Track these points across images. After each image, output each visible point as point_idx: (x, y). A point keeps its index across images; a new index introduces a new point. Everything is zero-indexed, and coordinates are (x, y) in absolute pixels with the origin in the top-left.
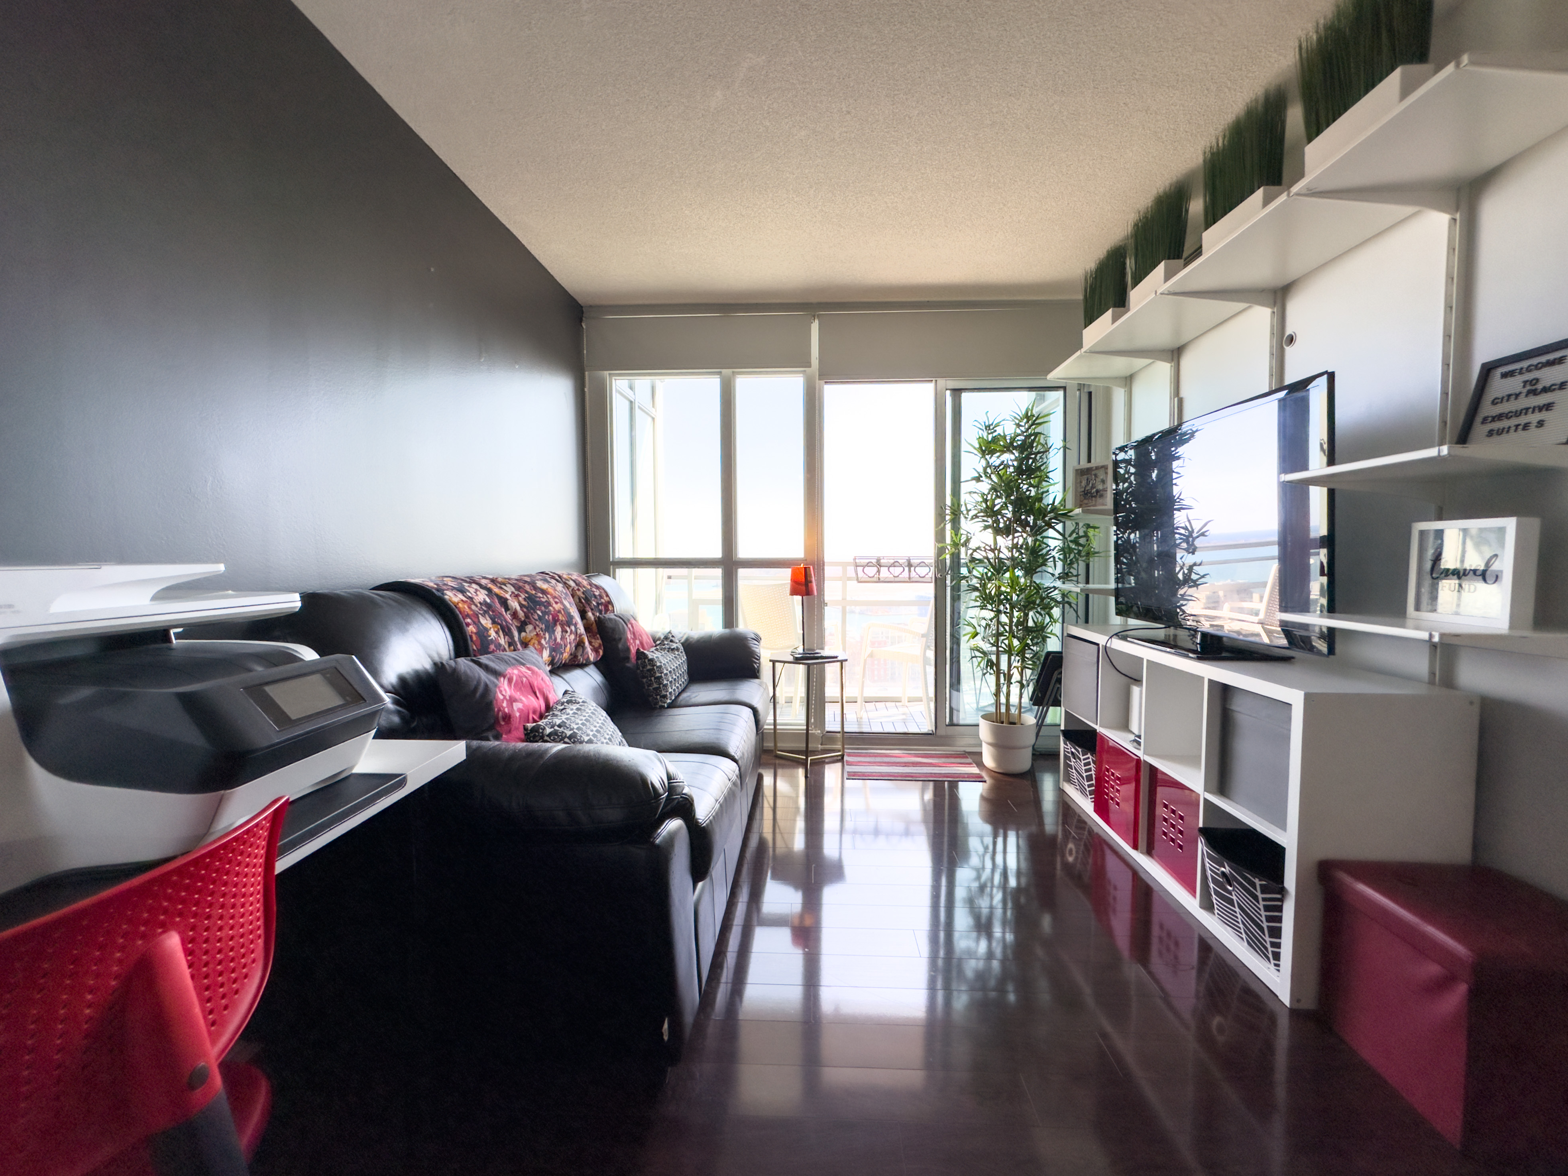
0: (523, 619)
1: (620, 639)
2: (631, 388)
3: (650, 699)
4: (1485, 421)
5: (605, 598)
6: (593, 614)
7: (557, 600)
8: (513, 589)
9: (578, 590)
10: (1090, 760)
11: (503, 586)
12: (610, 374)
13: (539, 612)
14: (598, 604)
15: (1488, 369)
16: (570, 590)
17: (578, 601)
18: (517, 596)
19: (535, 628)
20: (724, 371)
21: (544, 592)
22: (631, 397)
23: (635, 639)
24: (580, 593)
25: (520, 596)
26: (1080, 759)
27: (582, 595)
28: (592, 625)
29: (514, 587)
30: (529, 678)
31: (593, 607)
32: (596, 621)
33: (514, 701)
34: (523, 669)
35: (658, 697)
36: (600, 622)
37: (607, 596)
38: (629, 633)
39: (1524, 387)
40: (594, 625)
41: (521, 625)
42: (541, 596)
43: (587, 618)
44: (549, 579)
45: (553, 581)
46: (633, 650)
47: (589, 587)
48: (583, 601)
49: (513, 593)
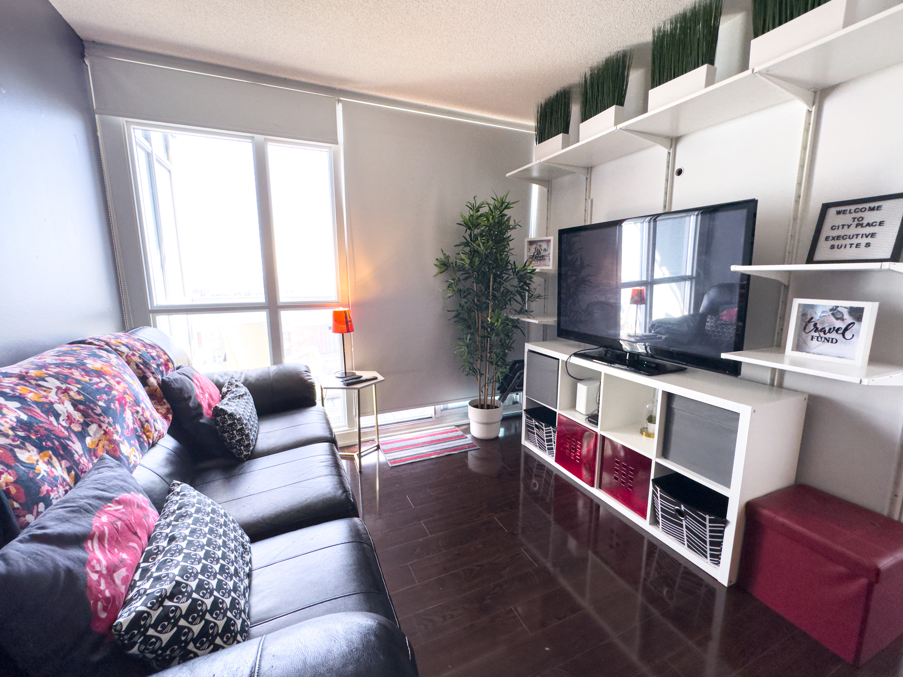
0: (82, 420)
1: (190, 397)
2: (148, 138)
3: (234, 450)
4: (827, 239)
5: (163, 357)
6: (155, 378)
7: (118, 379)
8: (58, 383)
9: (134, 355)
10: (552, 430)
11: (41, 383)
12: (126, 121)
13: (101, 403)
14: (158, 365)
15: (826, 207)
16: (124, 356)
17: (135, 367)
18: (66, 391)
19: (100, 426)
20: (256, 136)
21: (99, 374)
22: (149, 149)
23: (203, 393)
24: (136, 359)
25: (70, 390)
26: (543, 430)
27: (139, 360)
28: (156, 391)
29: (58, 379)
30: (124, 517)
31: (154, 370)
32: (159, 384)
33: (114, 572)
34: (113, 507)
35: (242, 448)
36: (165, 385)
37: (165, 354)
38: (197, 388)
39: (854, 221)
40: (159, 389)
41: (83, 428)
42: (98, 380)
43: (149, 384)
44: (97, 351)
45: (103, 353)
46: (205, 405)
47: (144, 349)
48: (142, 367)
49: (58, 388)
